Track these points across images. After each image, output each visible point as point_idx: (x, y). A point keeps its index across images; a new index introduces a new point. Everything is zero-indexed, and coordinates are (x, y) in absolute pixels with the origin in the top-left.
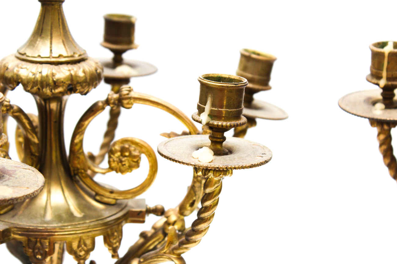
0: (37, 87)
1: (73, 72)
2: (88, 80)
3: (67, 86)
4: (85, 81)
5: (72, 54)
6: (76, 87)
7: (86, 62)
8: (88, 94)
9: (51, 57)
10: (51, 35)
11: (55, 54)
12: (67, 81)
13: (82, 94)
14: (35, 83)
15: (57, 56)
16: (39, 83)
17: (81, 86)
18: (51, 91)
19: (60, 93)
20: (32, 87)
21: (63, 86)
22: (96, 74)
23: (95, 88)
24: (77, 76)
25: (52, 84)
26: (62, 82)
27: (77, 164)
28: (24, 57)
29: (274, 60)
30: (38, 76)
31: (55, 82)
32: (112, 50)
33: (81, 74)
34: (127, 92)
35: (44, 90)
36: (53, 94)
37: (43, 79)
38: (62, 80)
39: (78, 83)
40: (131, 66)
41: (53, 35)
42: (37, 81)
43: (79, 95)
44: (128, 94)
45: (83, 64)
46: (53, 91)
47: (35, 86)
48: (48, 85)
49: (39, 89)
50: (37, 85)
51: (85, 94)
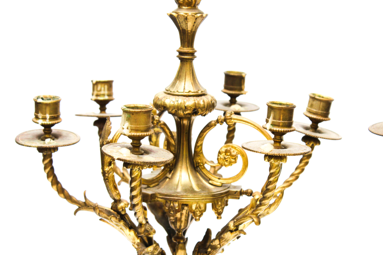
0: (175, 110)
1: (197, 102)
2: (206, 107)
3: (193, 109)
4: (204, 107)
5: (197, 91)
6: (198, 111)
7: (206, 96)
8: (206, 116)
9: (184, 92)
10: (185, 79)
11: (187, 91)
12: (193, 107)
13: (202, 116)
14: (174, 107)
15: (188, 91)
16: (176, 107)
17: (202, 110)
18: (183, 113)
19: (189, 114)
20: (172, 110)
21: (190, 110)
22: (212, 104)
23: (210, 112)
24: (199, 104)
25: (184, 108)
26: (190, 107)
27: (198, 160)
28: (169, 92)
29: (332, 100)
30: (176, 104)
31: (186, 107)
32: (229, 95)
33: (202, 103)
34: (229, 115)
35: (179, 111)
36: (184, 114)
37: (179, 105)
38: (190, 105)
39: (199, 108)
40: (241, 105)
41: (186, 79)
42: (175, 106)
43: (200, 116)
44: (230, 116)
45: (203, 97)
46: (184, 112)
47: (174, 109)
48: (181, 109)
49: (176, 111)
50: (175, 108)
51: (204, 116)
